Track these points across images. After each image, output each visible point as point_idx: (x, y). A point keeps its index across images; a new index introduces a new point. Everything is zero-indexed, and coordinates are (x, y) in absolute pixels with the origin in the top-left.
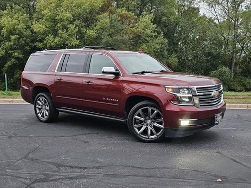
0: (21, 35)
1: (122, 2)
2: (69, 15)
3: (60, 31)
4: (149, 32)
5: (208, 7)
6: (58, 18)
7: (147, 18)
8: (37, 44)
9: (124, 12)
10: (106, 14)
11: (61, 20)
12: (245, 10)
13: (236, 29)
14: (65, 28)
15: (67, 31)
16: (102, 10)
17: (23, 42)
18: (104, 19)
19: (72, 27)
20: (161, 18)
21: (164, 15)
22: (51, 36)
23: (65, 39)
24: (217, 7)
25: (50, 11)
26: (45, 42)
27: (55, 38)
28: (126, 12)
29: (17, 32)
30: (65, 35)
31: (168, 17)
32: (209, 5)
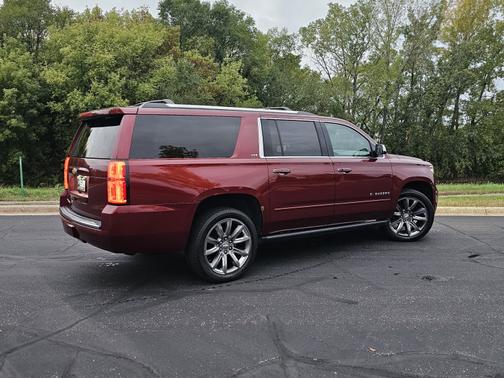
0: (21, 88)
1: (190, 40)
2: (110, 56)
3: (95, 84)
4: (237, 89)
5: (313, 55)
6: (89, 60)
8: (51, 104)
9: (197, 56)
10: (170, 59)
11: (95, 65)
12: (368, 61)
13: (355, 90)
14: (103, 79)
15: (106, 83)
16: (162, 51)
17: (26, 101)
18: (167, 66)
19: (114, 77)
20: (249, 69)
22: (77, 93)
23: (103, 97)
24: (329, 54)
25: (75, 48)
26: (67, 102)
27: (84, 95)
28: (200, 57)
29: (15, 82)
30: (104, 92)
31: (261, 68)
32: (316, 52)
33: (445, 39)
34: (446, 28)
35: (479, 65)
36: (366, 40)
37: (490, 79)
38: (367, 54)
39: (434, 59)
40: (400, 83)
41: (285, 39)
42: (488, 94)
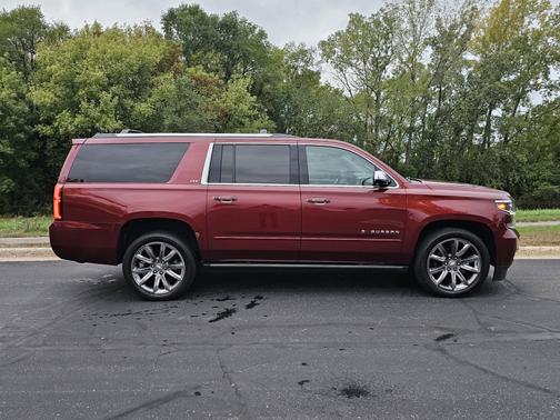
1: (195, 56)
2: (100, 74)
3: (84, 104)
4: (245, 108)
5: (334, 71)
6: (78, 79)
7: (240, 85)
8: (39, 127)
9: (201, 72)
10: (169, 76)
11: (85, 84)
12: (391, 76)
13: (378, 107)
14: (93, 98)
15: (97, 104)
16: (161, 68)
17: (12, 125)
18: (166, 83)
19: (106, 96)
20: (262, 85)
21: (267, 80)
22: (66, 114)
23: (94, 118)
24: (349, 69)
25: (63, 66)
26: (56, 124)
27: (74, 117)
28: (204, 74)
30: (94, 112)
31: (274, 85)
32: (336, 66)
33: (477, 51)
34: (477, 38)
35: (512, 77)
36: (389, 53)
37: (524, 92)
38: (390, 68)
39: (465, 72)
40: (428, 98)
41: (303, 53)
42: (522, 110)
